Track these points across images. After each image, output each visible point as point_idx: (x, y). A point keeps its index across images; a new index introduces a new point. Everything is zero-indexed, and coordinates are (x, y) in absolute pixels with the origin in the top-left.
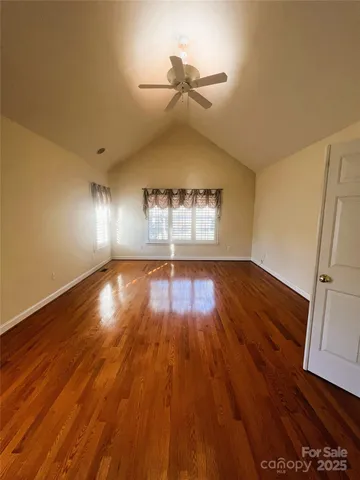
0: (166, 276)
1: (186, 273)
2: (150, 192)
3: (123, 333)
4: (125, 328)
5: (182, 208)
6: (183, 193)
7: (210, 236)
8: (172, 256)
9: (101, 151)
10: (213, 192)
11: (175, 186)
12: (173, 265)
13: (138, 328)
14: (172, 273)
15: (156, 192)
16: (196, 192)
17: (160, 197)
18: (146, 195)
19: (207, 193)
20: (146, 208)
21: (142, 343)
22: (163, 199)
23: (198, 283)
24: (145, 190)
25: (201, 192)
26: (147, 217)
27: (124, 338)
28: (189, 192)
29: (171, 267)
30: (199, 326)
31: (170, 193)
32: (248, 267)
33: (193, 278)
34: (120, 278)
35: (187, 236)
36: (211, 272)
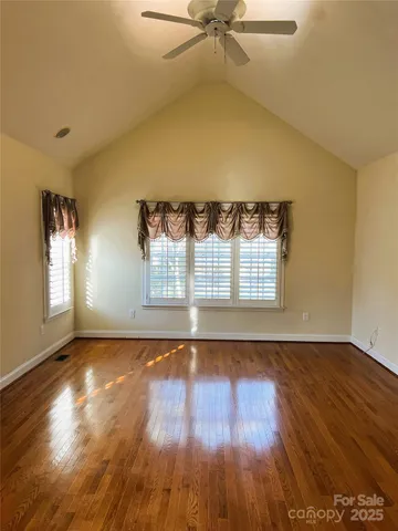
0: (181, 372)
1: (220, 364)
2: (152, 207)
3: (104, 470)
4: (107, 462)
5: (213, 237)
6: (214, 209)
7: (268, 292)
8: (194, 332)
9: (63, 133)
10: (274, 207)
11: (200, 195)
12: (194, 350)
13: (131, 463)
14: (193, 365)
15: (164, 208)
16: (240, 209)
17: (172, 217)
18: (145, 213)
19: (262, 209)
20: (143, 238)
21: (140, 487)
22: (176, 221)
23: (244, 386)
24: (143, 205)
25: (250, 206)
26: (146, 256)
27: (107, 478)
28: (226, 207)
29: (191, 353)
30: (244, 462)
31: (190, 210)
32: (344, 356)
33: (234, 377)
34: (89, 376)
35: (224, 292)
36: (269, 364)
